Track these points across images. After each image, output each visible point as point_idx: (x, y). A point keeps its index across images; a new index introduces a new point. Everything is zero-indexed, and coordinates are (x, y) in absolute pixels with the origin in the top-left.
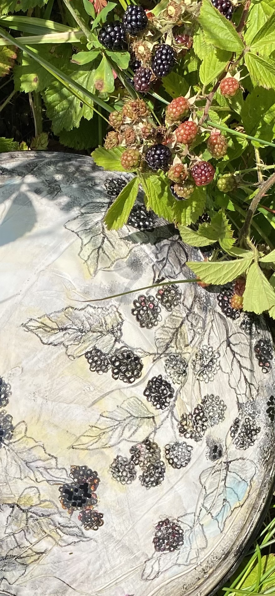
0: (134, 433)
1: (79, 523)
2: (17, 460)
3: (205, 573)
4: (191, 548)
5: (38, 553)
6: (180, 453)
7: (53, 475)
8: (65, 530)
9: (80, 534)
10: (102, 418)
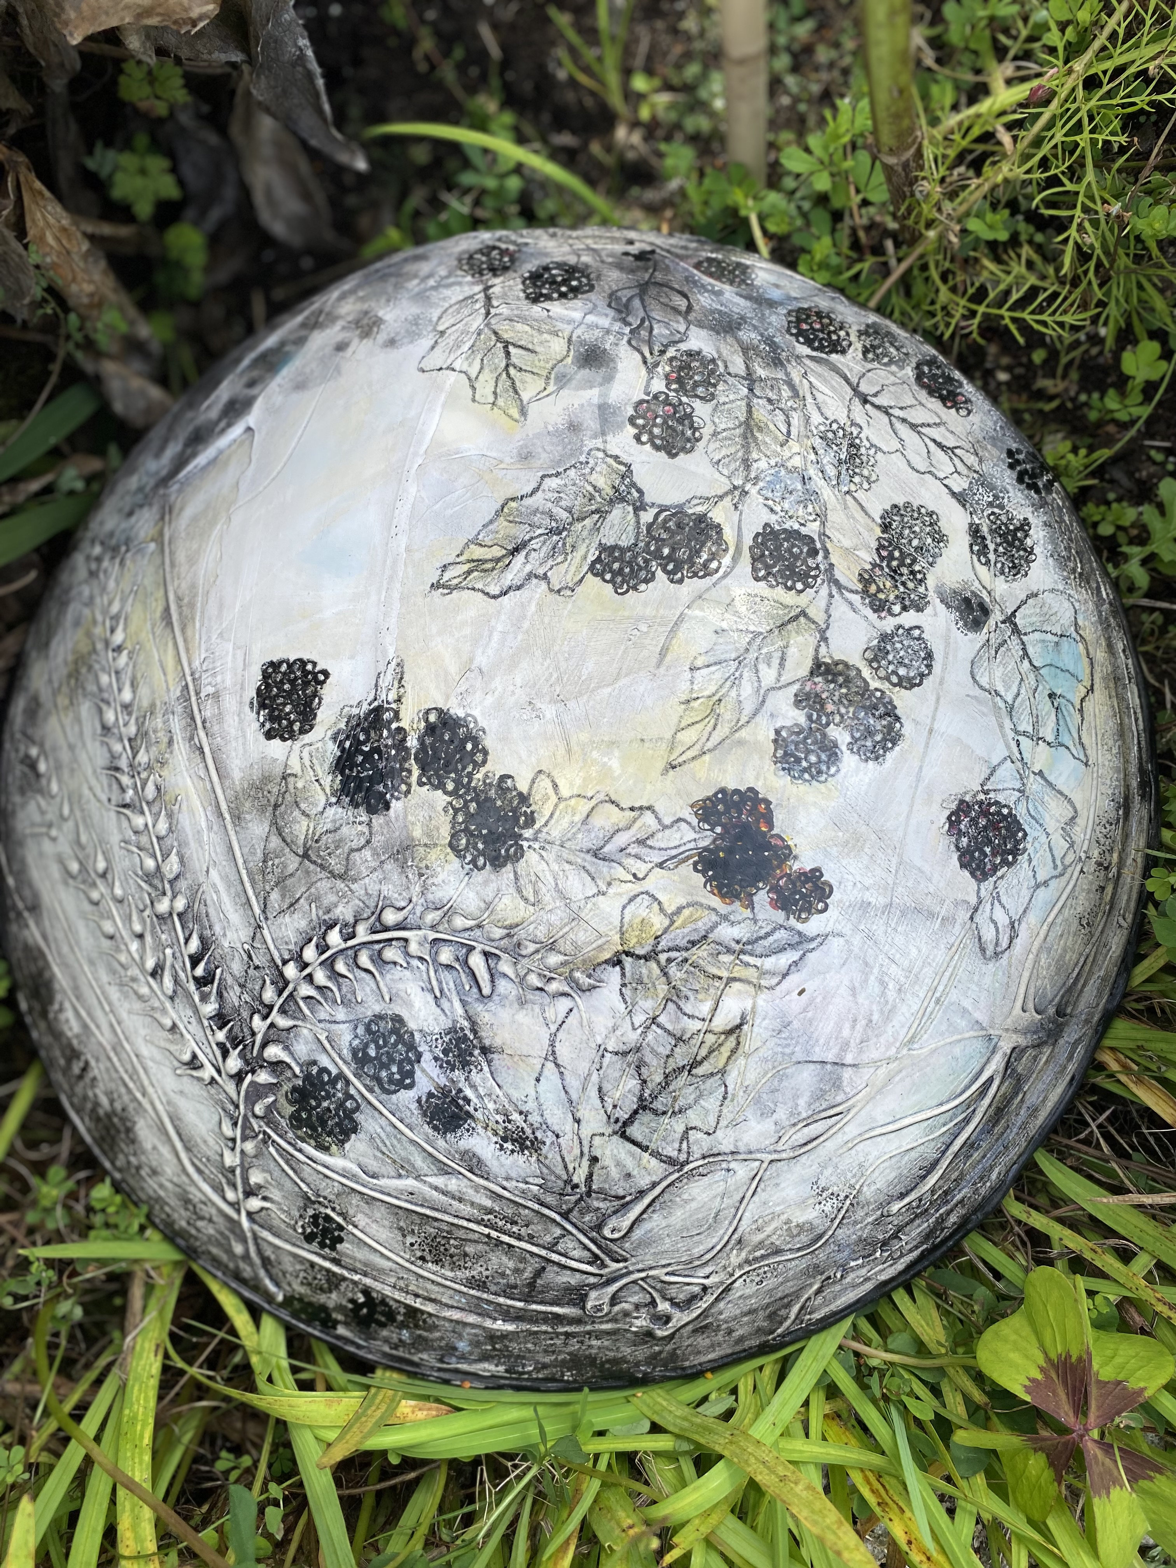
0: (782, 665)
1: (779, 916)
2: (572, 858)
3: (1106, 868)
4: (1048, 834)
5: (729, 1032)
6: (902, 653)
7: (663, 846)
8: (759, 948)
9: (796, 938)
10: (697, 674)
